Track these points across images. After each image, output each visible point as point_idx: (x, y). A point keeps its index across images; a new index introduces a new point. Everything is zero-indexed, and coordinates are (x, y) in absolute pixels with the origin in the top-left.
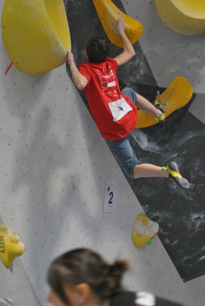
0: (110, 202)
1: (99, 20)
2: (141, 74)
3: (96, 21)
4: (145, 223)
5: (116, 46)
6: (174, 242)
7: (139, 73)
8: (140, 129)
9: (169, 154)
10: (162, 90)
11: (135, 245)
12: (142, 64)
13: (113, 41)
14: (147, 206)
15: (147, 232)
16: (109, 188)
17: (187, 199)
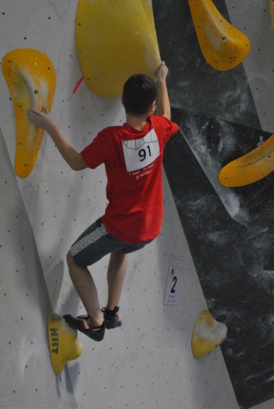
0: (173, 291)
1: (194, 28)
2: (241, 110)
3: (189, 29)
4: (209, 324)
5: (212, 68)
6: (239, 352)
7: (239, 108)
8: (231, 188)
9: (257, 227)
10: (267, 136)
11: (194, 354)
12: (244, 96)
13: (208, 61)
14: (213, 300)
15: (213, 337)
16: (173, 270)
17: (269, 293)
